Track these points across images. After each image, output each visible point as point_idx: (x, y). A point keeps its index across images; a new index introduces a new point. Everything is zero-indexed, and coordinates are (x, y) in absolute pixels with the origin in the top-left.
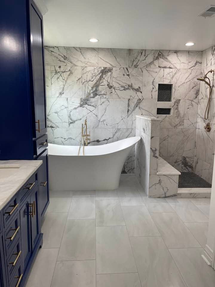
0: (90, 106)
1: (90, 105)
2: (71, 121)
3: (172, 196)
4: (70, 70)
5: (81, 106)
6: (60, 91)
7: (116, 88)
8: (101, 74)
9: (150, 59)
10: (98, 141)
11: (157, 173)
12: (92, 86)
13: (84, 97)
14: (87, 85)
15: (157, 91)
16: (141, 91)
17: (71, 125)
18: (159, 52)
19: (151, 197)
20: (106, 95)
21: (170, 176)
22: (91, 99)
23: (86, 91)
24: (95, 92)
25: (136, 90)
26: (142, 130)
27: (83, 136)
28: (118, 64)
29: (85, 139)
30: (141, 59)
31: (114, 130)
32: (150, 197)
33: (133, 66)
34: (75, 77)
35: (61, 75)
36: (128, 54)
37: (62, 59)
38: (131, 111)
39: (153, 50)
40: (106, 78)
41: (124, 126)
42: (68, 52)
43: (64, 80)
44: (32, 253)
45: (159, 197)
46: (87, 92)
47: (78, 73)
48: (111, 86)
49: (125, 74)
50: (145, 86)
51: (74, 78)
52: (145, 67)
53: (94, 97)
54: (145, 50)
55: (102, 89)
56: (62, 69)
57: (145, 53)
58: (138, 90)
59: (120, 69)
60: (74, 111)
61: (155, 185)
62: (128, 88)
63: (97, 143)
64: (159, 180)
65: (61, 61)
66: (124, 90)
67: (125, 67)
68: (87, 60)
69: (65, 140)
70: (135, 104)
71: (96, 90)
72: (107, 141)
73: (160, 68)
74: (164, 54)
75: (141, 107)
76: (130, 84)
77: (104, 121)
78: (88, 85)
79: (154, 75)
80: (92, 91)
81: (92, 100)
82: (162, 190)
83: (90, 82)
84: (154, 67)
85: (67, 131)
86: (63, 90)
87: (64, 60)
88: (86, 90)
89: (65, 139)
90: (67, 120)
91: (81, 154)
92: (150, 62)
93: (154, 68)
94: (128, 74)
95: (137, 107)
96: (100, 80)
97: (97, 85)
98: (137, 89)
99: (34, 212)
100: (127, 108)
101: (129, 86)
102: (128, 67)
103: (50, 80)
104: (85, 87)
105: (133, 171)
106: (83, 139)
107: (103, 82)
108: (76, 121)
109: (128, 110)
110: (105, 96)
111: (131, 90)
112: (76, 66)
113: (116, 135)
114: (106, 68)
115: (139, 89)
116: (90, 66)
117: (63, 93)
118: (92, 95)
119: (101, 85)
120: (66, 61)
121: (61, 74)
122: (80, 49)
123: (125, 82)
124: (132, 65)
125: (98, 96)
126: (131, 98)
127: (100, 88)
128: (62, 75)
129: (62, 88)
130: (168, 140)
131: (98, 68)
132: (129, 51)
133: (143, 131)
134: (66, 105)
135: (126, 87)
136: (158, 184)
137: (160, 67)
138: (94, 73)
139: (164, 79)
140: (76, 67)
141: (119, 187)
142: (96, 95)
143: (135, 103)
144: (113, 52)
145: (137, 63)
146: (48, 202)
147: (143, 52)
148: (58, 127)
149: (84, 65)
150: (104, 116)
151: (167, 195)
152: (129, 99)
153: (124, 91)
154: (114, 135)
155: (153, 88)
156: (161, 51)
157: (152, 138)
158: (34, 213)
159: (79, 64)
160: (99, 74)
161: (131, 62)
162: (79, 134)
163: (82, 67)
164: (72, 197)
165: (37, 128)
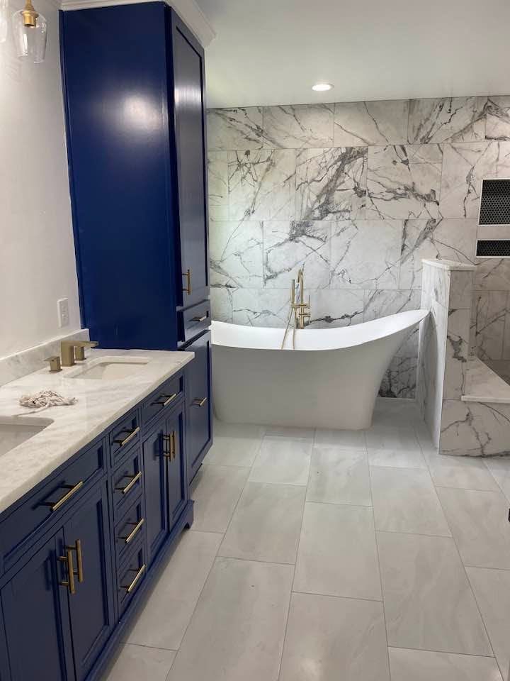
0: (312, 240)
1: (313, 237)
2: (269, 274)
3: (502, 456)
4: (269, 159)
5: (292, 238)
6: (247, 207)
7: (374, 196)
8: (339, 163)
9: (462, 119)
10: (328, 320)
11: (462, 397)
12: (318, 192)
13: (298, 218)
14: (307, 191)
15: (479, 198)
16: (437, 199)
17: (269, 281)
18: (486, 100)
19: (446, 453)
20: (349, 211)
21: (495, 407)
22: (316, 221)
23: (305, 206)
24: (324, 207)
25: (423, 198)
26: (433, 294)
27: (294, 307)
28: (382, 138)
29: (298, 316)
30: (438, 122)
31: (368, 294)
32: (444, 452)
33: (419, 140)
34: (281, 173)
35: (249, 172)
36: (407, 113)
37: (253, 135)
38: (412, 248)
39: (471, 97)
40: (350, 173)
41: (392, 285)
42: (267, 118)
43: (256, 181)
44: (169, 533)
45: (466, 456)
46: (307, 206)
47: (286, 164)
48: (362, 191)
49: (399, 161)
50: (448, 187)
51: (277, 176)
52: (450, 141)
53: (321, 218)
54: (451, 99)
55: (341, 198)
56: (252, 157)
57: (451, 106)
58: (429, 198)
59: (385, 149)
60: (277, 249)
61: (458, 426)
62: (405, 194)
63: (326, 323)
64: (468, 415)
65: (250, 139)
66: (395, 198)
67: (398, 143)
68: (308, 134)
69: (254, 316)
70: (420, 232)
71: (327, 202)
72: (348, 319)
73: (489, 141)
74: (500, 105)
75: (435, 238)
76: (409, 183)
77: (343, 272)
78: (310, 191)
79: (473, 157)
80: (317, 205)
81: (318, 224)
82: (473, 438)
83: (314, 183)
84: (474, 139)
85: (260, 294)
86: (254, 203)
87: (257, 136)
88: (304, 202)
89: (255, 313)
90: (260, 270)
91: (289, 347)
92: (462, 129)
93: (473, 142)
94: (405, 159)
95: (425, 238)
96: (337, 178)
97: (329, 191)
98: (427, 195)
99: (174, 453)
100: (401, 241)
101: (406, 189)
102: (404, 142)
103: (227, 184)
104: (303, 195)
105: (413, 393)
106: (293, 315)
107: (344, 182)
108: (280, 272)
109: (404, 245)
110: (347, 215)
111: (411, 197)
112: (283, 148)
113: (372, 305)
114: (352, 148)
115: (432, 196)
116: (315, 146)
117: (253, 212)
118: (317, 213)
119: (340, 190)
120: (261, 139)
121: (249, 169)
122: (294, 110)
123: (397, 179)
124: (416, 139)
125: (330, 215)
126: (412, 217)
127: (337, 196)
128: (252, 169)
129: (252, 201)
130: (504, 321)
131: (332, 150)
132: (410, 104)
133: (435, 297)
134: (259, 237)
135: (399, 192)
136: (464, 424)
137: (490, 139)
138: (324, 161)
139: (499, 168)
140: (283, 151)
141: (372, 425)
142: (327, 212)
143: (422, 229)
144: (368, 109)
145: (428, 133)
146: (209, 440)
147: (445, 104)
148: (242, 287)
149: (300, 145)
150: (343, 261)
151: (487, 452)
152: (407, 220)
153: (393, 201)
154: (366, 307)
155: (469, 192)
156: (492, 99)
157: (451, 312)
158: (172, 455)
159: (289, 143)
160: (335, 163)
161: (414, 131)
162: (287, 303)
163: (296, 149)
164: (263, 439)
165: (185, 286)
